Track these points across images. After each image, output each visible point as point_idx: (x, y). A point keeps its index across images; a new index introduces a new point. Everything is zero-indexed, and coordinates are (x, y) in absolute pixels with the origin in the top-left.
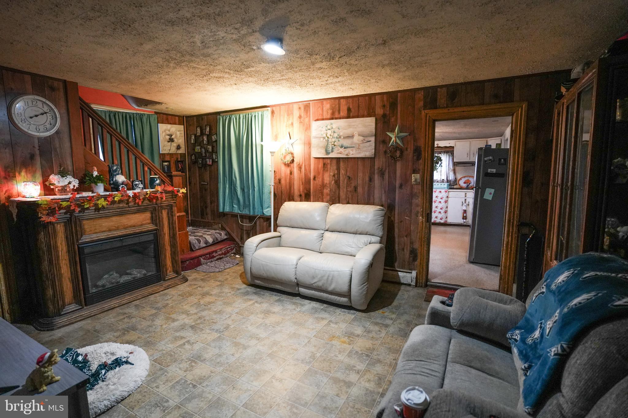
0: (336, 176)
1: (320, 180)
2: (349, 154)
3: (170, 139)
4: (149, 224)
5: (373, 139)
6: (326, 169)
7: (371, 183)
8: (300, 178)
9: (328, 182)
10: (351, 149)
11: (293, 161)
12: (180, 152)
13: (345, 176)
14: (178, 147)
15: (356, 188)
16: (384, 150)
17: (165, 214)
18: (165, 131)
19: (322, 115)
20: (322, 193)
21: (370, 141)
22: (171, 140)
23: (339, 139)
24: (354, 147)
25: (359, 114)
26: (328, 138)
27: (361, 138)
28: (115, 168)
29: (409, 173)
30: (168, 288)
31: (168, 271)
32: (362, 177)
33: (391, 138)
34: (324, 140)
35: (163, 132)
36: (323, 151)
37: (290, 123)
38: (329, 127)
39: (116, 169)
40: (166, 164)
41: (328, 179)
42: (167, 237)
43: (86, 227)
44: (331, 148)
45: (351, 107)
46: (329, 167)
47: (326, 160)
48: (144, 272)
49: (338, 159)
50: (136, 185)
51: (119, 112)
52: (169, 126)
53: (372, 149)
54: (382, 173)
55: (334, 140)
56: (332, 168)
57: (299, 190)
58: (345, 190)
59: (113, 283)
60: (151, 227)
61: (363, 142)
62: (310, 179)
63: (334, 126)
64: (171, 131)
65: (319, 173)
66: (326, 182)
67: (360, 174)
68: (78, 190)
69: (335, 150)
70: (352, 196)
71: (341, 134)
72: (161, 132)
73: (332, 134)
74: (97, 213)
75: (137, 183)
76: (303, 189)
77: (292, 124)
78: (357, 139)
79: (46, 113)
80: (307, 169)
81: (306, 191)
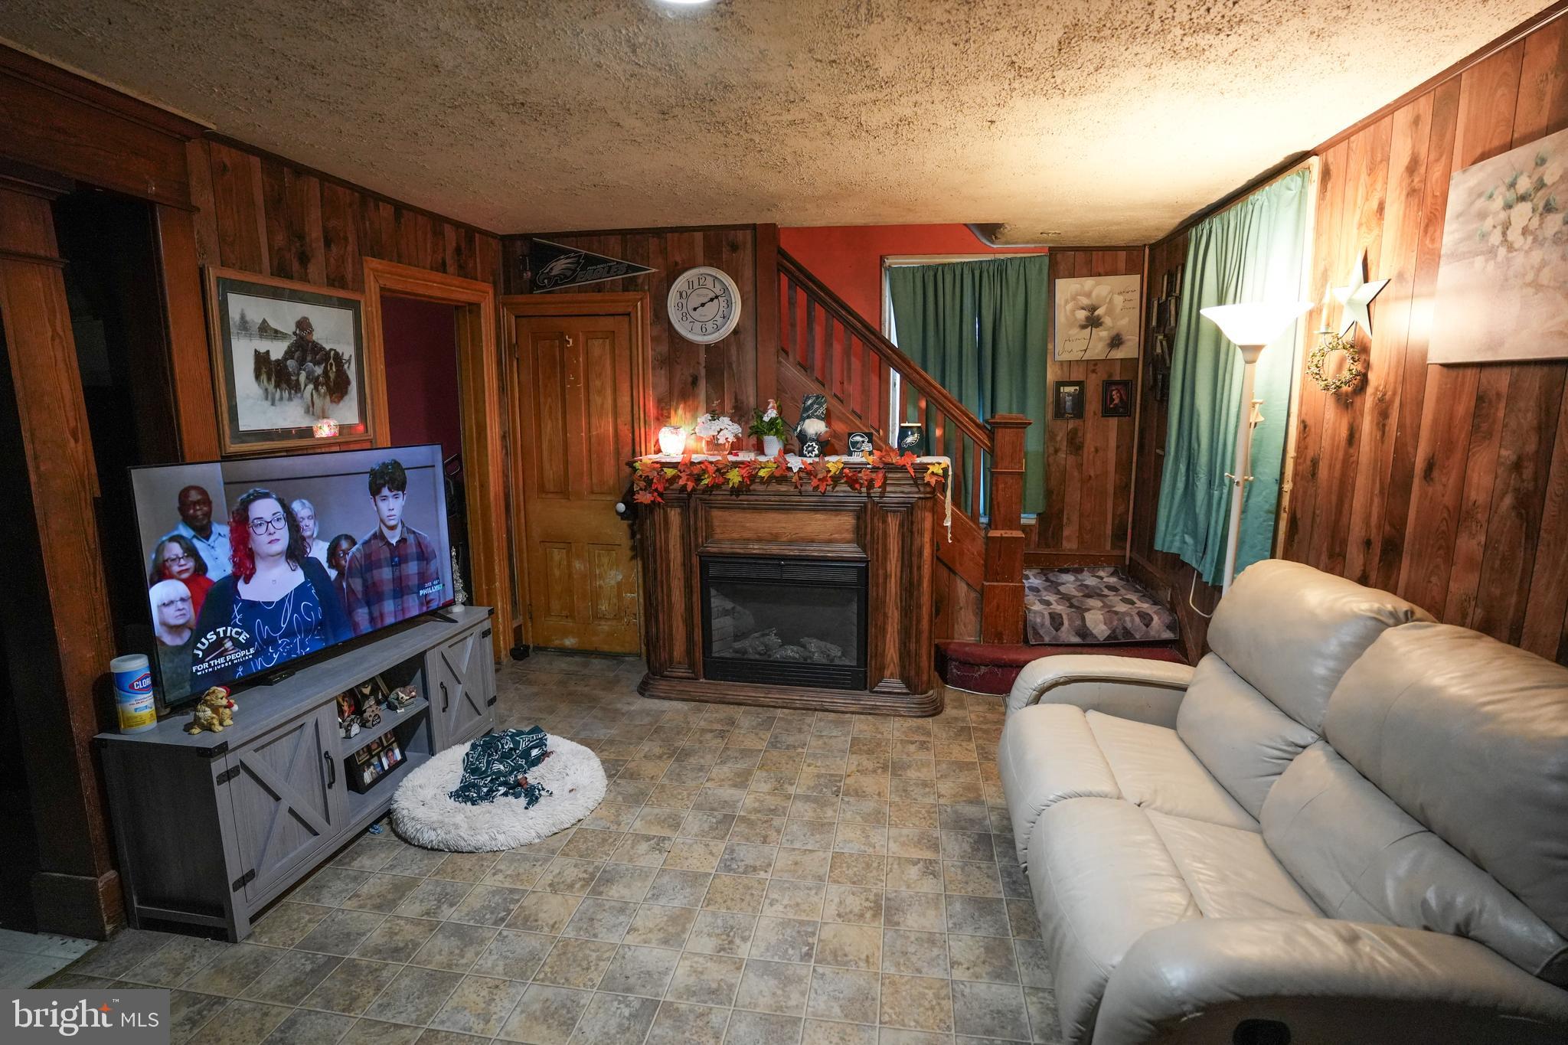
0: (1529, 469)
1: (1452, 481)
3: (1088, 319)
4: (849, 542)
6: (1485, 428)
8: (1376, 461)
9: (1483, 498)
11: (1363, 381)
12: (1119, 354)
14: (1116, 341)
17: (893, 524)
18: (1074, 298)
19: (1511, 123)
20: (1447, 553)
22: (1093, 322)
26: (1510, 249)
28: (810, 402)
30: (870, 714)
31: (887, 673)
34: (1492, 264)
35: (1067, 302)
37: (1375, 204)
38: (1523, 186)
39: (812, 404)
40: (1071, 389)
41: (1488, 481)
42: (893, 586)
43: (716, 523)
46: (1501, 415)
47: (1490, 377)
48: (835, 651)
50: (854, 444)
51: (944, 265)
52: (1089, 283)
55: (1537, 257)
56: (1513, 425)
57: (1368, 517)
59: (760, 654)
60: (851, 550)
62: (1410, 476)
63: (1551, 173)
64: (1094, 294)
65: (1449, 444)
66: (1473, 496)
68: (736, 446)
72: (1063, 303)
74: (734, 497)
75: (858, 438)
76: (1380, 517)
77: (1381, 208)
79: (717, 297)
80: (1408, 421)
81: (1387, 528)
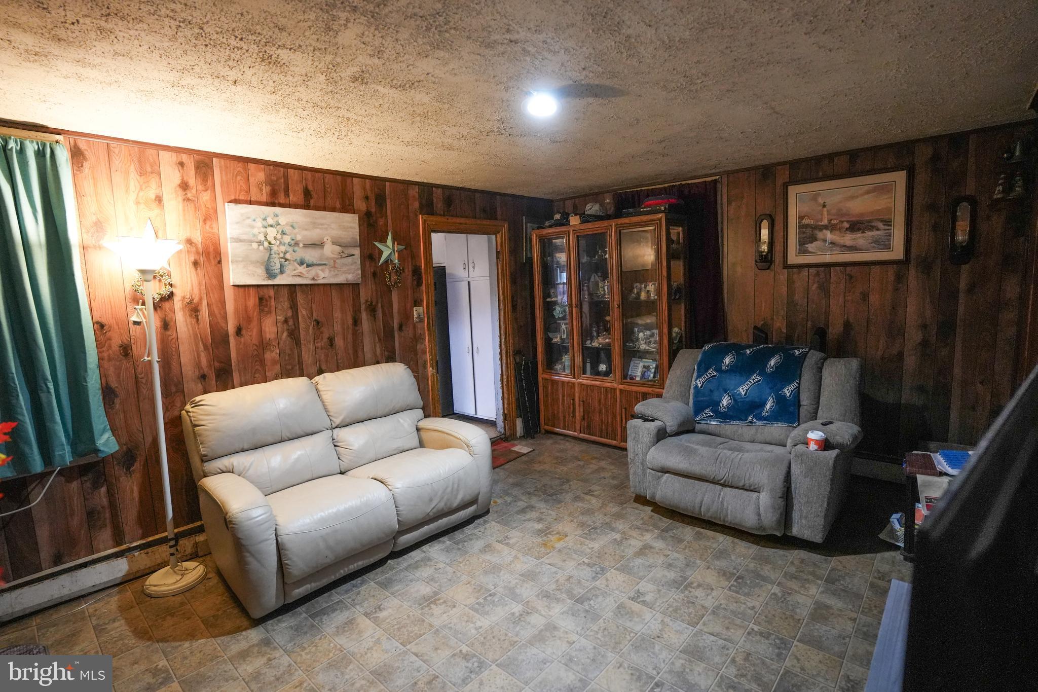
0: (291, 323)
1: (255, 332)
2: (318, 277)
5: (357, 252)
6: (266, 309)
7: (357, 328)
8: (195, 336)
9: (273, 336)
10: (321, 267)
11: (170, 295)
13: (308, 321)
15: (331, 341)
16: (372, 270)
19: (248, 192)
20: (262, 362)
21: (353, 255)
23: (296, 248)
24: (325, 264)
25: (327, 204)
26: (270, 243)
27: (338, 249)
29: (409, 305)
32: (340, 318)
33: (381, 253)
34: (261, 247)
36: (261, 271)
37: (152, 196)
38: (270, 221)
41: (274, 329)
44: (278, 266)
45: (310, 188)
46: (273, 304)
47: (265, 290)
49: (292, 288)
53: (358, 269)
54: (372, 309)
55: (283, 248)
56: (280, 307)
57: (198, 365)
58: (311, 346)
61: (342, 255)
62: (227, 335)
63: (283, 220)
65: (249, 319)
66: (268, 336)
67: (337, 314)
69: (289, 269)
70: (327, 356)
71: (299, 238)
73: (279, 236)
76: (208, 361)
77: (159, 199)
78: (329, 250)
80: (216, 311)
81: (217, 364)
